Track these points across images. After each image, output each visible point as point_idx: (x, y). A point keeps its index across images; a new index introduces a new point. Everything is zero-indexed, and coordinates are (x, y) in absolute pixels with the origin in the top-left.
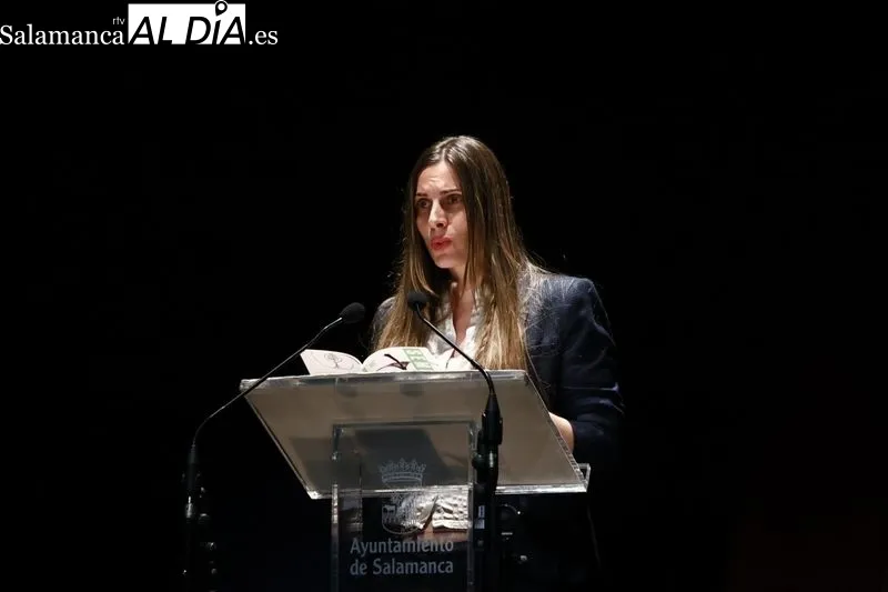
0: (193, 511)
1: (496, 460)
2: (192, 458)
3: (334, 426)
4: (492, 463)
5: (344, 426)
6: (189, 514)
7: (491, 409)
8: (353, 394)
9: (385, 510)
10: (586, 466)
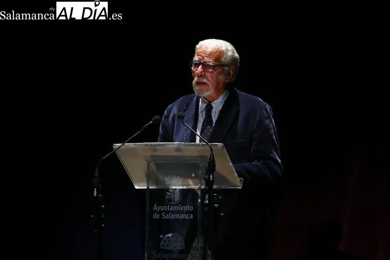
1: (213, 178)
2: (97, 174)
3: (148, 162)
4: (211, 179)
5: (151, 162)
6: (95, 195)
7: (211, 159)
9: (167, 195)
10: (242, 179)
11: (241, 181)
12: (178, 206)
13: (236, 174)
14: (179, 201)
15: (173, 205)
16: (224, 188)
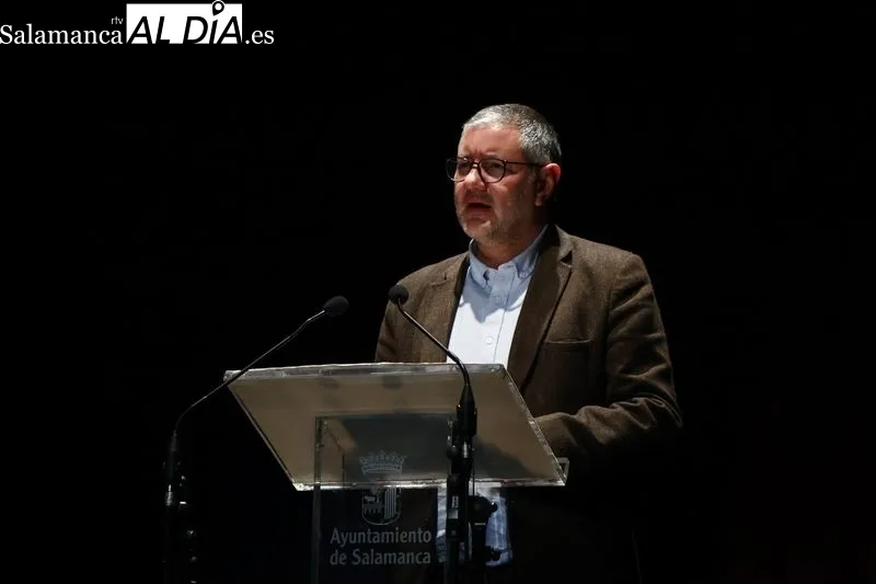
0: (173, 499)
2: (173, 448)
3: (317, 418)
4: (465, 454)
5: (326, 418)
6: (169, 502)
7: (466, 400)
8: (335, 386)
9: (365, 501)
10: (565, 460)
11: (563, 465)
12: (395, 531)
13: (547, 448)
14: (396, 515)
15: (381, 529)
16: (519, 484)
